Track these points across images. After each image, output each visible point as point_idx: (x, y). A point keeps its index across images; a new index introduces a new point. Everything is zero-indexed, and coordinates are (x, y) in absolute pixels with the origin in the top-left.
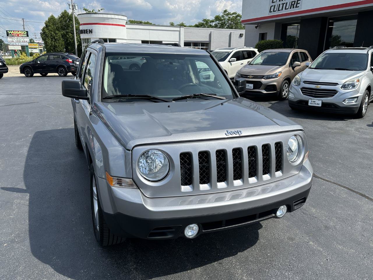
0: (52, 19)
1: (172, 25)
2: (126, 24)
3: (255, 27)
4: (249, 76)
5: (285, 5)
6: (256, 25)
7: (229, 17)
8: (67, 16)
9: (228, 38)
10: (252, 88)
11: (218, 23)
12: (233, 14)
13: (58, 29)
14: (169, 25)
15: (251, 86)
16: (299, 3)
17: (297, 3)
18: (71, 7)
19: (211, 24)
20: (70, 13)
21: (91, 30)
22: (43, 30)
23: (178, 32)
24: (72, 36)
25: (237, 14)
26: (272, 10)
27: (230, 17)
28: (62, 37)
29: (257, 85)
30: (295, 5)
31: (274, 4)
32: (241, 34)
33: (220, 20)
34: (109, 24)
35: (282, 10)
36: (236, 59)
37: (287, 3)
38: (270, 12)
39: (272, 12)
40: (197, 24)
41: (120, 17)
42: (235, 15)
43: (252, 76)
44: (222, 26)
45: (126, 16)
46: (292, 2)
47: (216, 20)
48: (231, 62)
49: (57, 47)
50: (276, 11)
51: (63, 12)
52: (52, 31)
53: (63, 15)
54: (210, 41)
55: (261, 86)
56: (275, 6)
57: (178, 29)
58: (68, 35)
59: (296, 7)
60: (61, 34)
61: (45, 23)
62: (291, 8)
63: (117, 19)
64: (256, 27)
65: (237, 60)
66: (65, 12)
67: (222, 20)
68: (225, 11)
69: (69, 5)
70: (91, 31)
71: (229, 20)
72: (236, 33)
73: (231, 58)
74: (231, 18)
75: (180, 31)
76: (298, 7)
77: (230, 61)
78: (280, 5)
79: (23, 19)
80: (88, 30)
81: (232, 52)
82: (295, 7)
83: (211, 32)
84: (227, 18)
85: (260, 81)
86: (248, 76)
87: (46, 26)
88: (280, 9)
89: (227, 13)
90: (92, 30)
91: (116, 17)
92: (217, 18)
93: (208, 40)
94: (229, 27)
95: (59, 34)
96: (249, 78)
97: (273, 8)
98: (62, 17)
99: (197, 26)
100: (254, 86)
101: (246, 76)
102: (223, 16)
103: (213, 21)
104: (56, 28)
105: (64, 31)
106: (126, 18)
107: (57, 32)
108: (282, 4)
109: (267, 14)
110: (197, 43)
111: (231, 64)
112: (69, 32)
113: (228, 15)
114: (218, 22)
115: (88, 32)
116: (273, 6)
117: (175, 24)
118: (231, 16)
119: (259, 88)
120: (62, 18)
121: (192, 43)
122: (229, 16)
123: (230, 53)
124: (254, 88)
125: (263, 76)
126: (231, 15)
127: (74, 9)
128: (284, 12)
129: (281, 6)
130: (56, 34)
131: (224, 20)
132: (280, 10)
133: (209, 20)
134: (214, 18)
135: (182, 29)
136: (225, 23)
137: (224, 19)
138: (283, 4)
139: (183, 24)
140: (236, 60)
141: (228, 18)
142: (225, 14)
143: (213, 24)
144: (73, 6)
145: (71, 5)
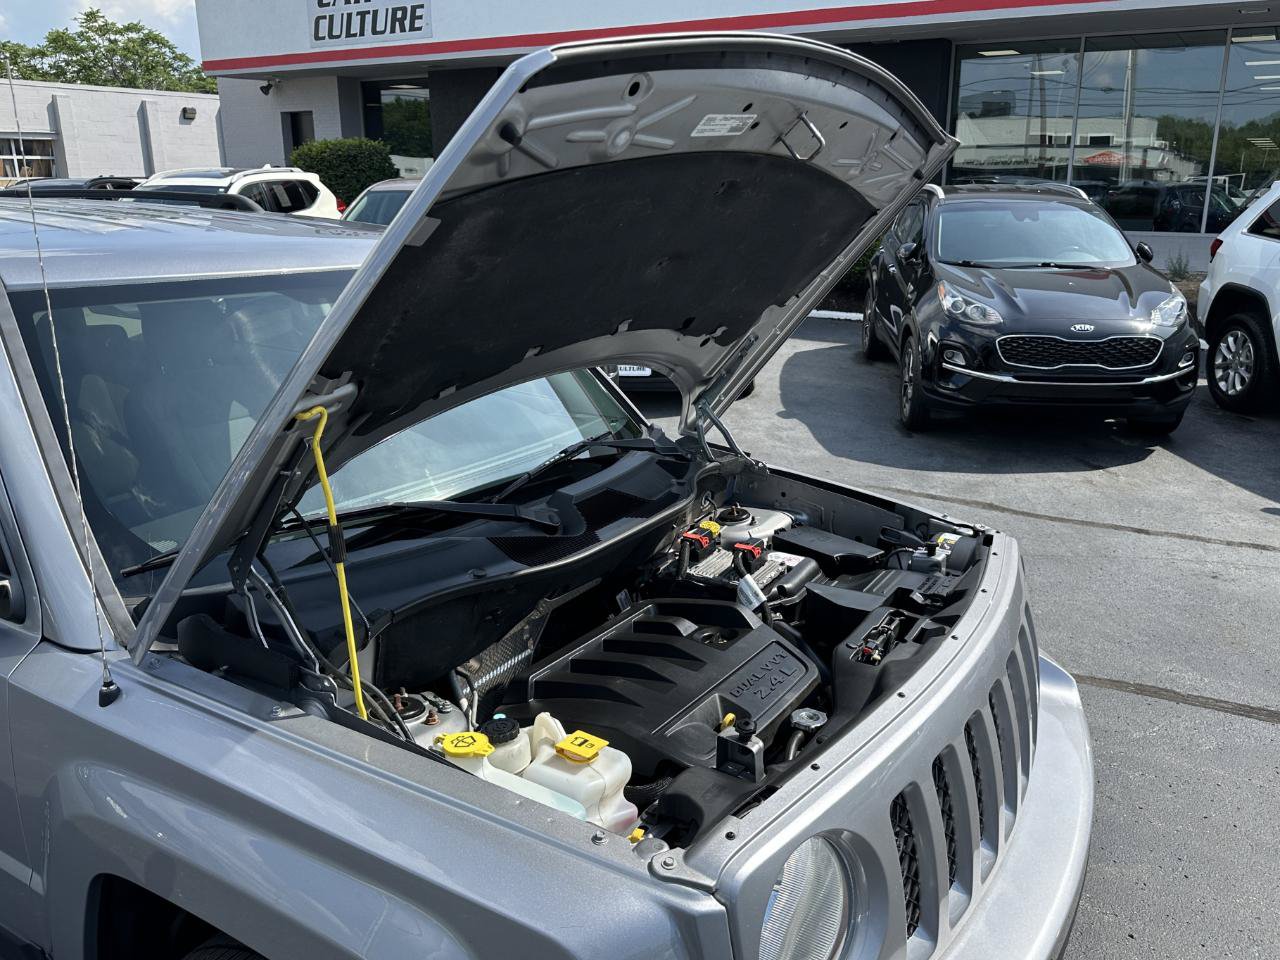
3: (262, 88)
5: (369, 18)
6: (265, 83)
7: (110, 40)
9: (136, 122)
11: (65, 61)
12: (129, 29)
16: (420, 17)
17: (414, 18)
19: (36, 62)
25: (146, 31)
26: (323, 31)
27: (115, 42)
30: (407, 23)
31: (326, 11)
32: (185, 110)
33: (79, 51)
35: (362, 34)
37: (375, 13)
38: (317, 37)
39: (324, 38)
42: (134, 35)
44: (88, 75)
46: (395, 11)
47: (56, 50)
50: (339, 37)
54: (57, 132)
56: (331, 17)
59: (413, 28)
62: (393, 31)
64: (265, 90)
67: (82, 50)
68: (91, 16)
71: (113, 52)
72: (164, 105)
74: (121, 44)
76: (420, 29)
78: (350, 16)
81: (229, 186)
82: (407, 28)
83: (54, 97)
84: (102, 42)
88: (355, 29)
89: (101, 23)
92: (59, 42)
93: (47, 129)
94: (118, 81)
97: (324, 24)
102: (83, 36)
103: (43, 54)
108: (358, 13)
109: (307, 46)
113: (104, 30)
114: (66, 57)
116: (325, 17)
118: (118, 37)
122: (112, 37)
123: (223, 190)
126: (119, 32)
128: (369, 42)
129: (356, 20)
131: (92, 50)
132: (355, 35)
133: (22, 47)
134: (44, 42)
136: (96, 60)
137: (94, 49)
138: (363, 14)
141: (106, 43)
142: (91, 29)
143: (45, 64)
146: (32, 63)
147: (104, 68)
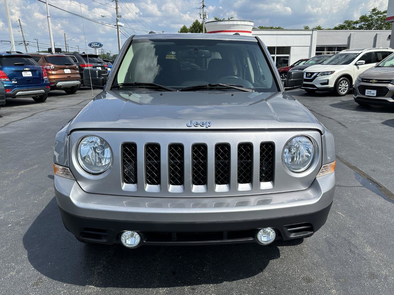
0: (184, 29)
1: (307, 29)
2: (252, 30)
4: (372, 80)
7: (378, 17)
10: (375, 95)
11: (364, 24)
12: (384, 12)
14: (303, 29)
15: (374, 93)
18: (202, 17)
19: (355, 25)
20: (201, 23)
23: (310, 36)
27: (380, 16)
29: (382, 91)
32: (390, 36)
33: (368, 21)
36: (364, 61)
40: (337, 27)
41: (246, 23)
43: (376, 80)
44: (369, 27)
45: (253, 22)
47: (361, 21)
48: (359, 65)
51: (195, 22)
53: (195, 25)
54: (349, 45)
55: (387, 92)
57: (310, 32)
63: (243, 25)
65: (366, 63)
66: (197, 22)
67: (369, 21)
68: (374, 10)
69: (200, 14)
71: (378, 20)
72: (385, 34)
73: (358, 61)
75: (312, 35)
77: (357, 64)
81: (360, 53)
83: (351, 34)
84: (375, 17)
85: (385, 87)
86: (370, 80)
89: (376, 12)
91: (243, 23)
92: (363, 19)
93: (346, 43)
94: (378, 28)
96: (371, 83)
98: (193, 27)
99: (336, 29)
100: (377, 93)
101: (368, 81)
102: (370, 16)
103: (357, 23)
106: (252, 24)
110: (332, 47)
111: (358, 68)
113: (379, 13)
114: (364, 23)
117: (311, 28)
118: (381, 15)
119: (384, 95)
121: (326, 47)
122: (379, 16)
123: (358, 54)
124: (377, 96)
125: (391, 80)
126: (381, 14)
127: (205, 18)
131: (372, 20)
133: (352, 21)
134: (359, 19)
135: (315, 33)
136: (372, 24)
139: (320, 27)
140: (364, 63)
142: (373, 14)
143: (357, 26)
144: (204, 16)
145: (202, 15)
146: (354, 25)
147: (374, 25)
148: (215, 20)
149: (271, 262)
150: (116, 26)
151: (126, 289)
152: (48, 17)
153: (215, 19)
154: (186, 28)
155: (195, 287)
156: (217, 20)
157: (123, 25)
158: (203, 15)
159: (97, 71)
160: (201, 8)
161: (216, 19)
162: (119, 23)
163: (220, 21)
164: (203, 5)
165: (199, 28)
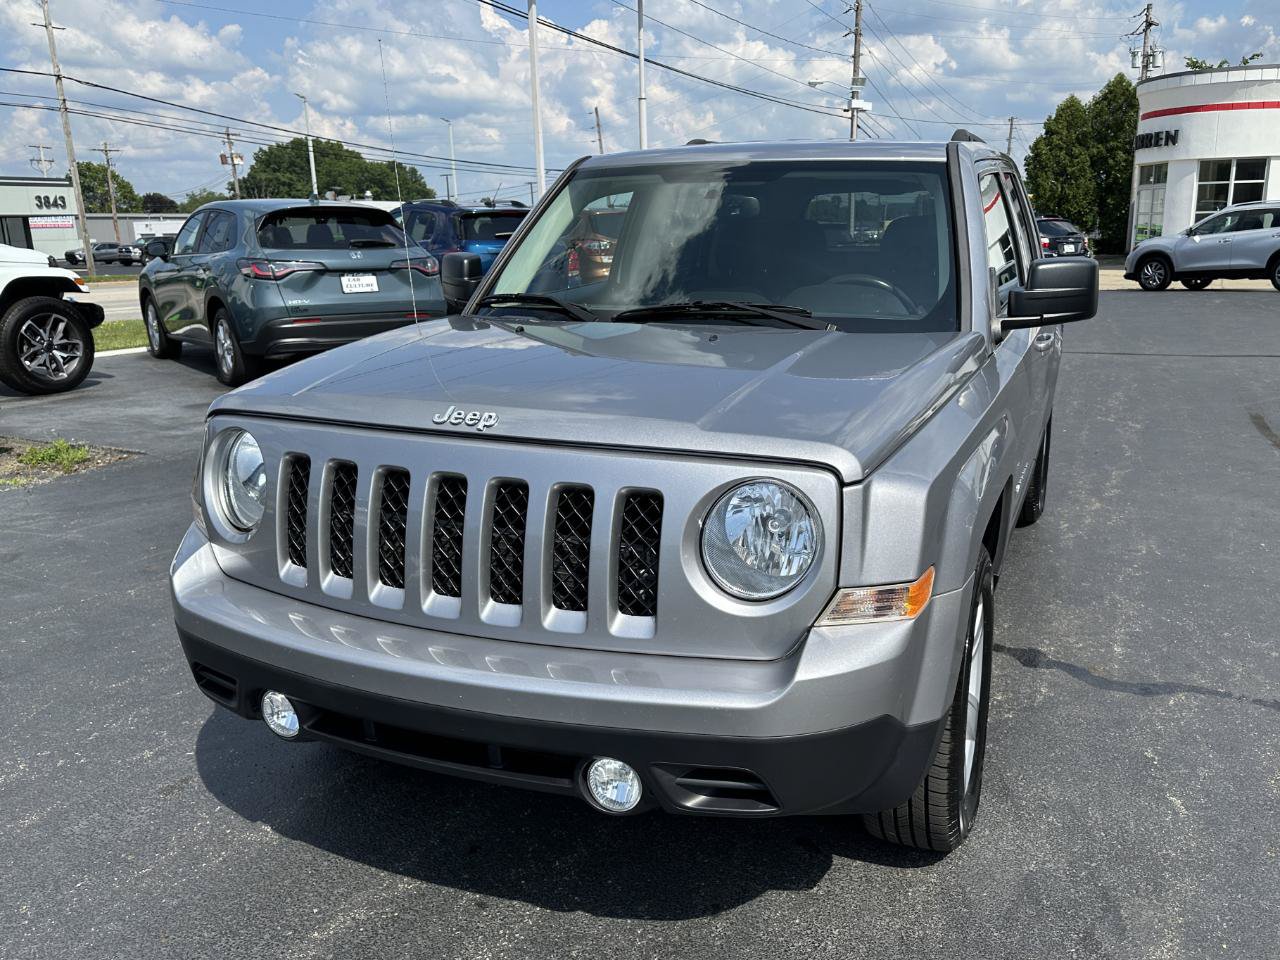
0: (1070, 109)
8: (1123, 94)
13: (1082, 141)
18: (1139, 61)
20: (1134, 83)
21: (1173, 133)
22: (1035, 148)
24: (1125, 161)
28: (1093, 165)
34: (1249, 106)
49: (1068, 201)
51: (1112, 80)
52: (1061, 149)
53: (1111, 92)
58: (1113, 159)
60: (1091, 158)
61: (1045, 124)
66: (1121, 78)
69: (1134, 55)
70: (1172, 138)
79: (1011, 120)
80: (1164, 136)
87: (1049, 132)
90: (1176, 131)
95: (1085, 158)
98: (1105, 97)
104: (1077, 138)
105: (1100, 146)
107: (1076, 150)
112: (1118, 148)
115: (1163, 142)
120: (1105, 103)
127: (1151, 67)
130: (1072, 156)
144: (1149, 59)
145: (1140, 54)
148: (1189, 69)
149: (772, 895)
150: (847, 111)
151: (332, 855)
152: (640, 99)
153: (1188, 65)
154: (1079, 103)
155: (492, 900)
156: (1197, 68)
157: (868, 106)
158: (1146, 56)
159: (466, 261)
160: (1141, 30)
161: (1194, 64)
162: (856, 103)
163: (1210, 70)
164: (1146, 21)
165: (1125, 101)
